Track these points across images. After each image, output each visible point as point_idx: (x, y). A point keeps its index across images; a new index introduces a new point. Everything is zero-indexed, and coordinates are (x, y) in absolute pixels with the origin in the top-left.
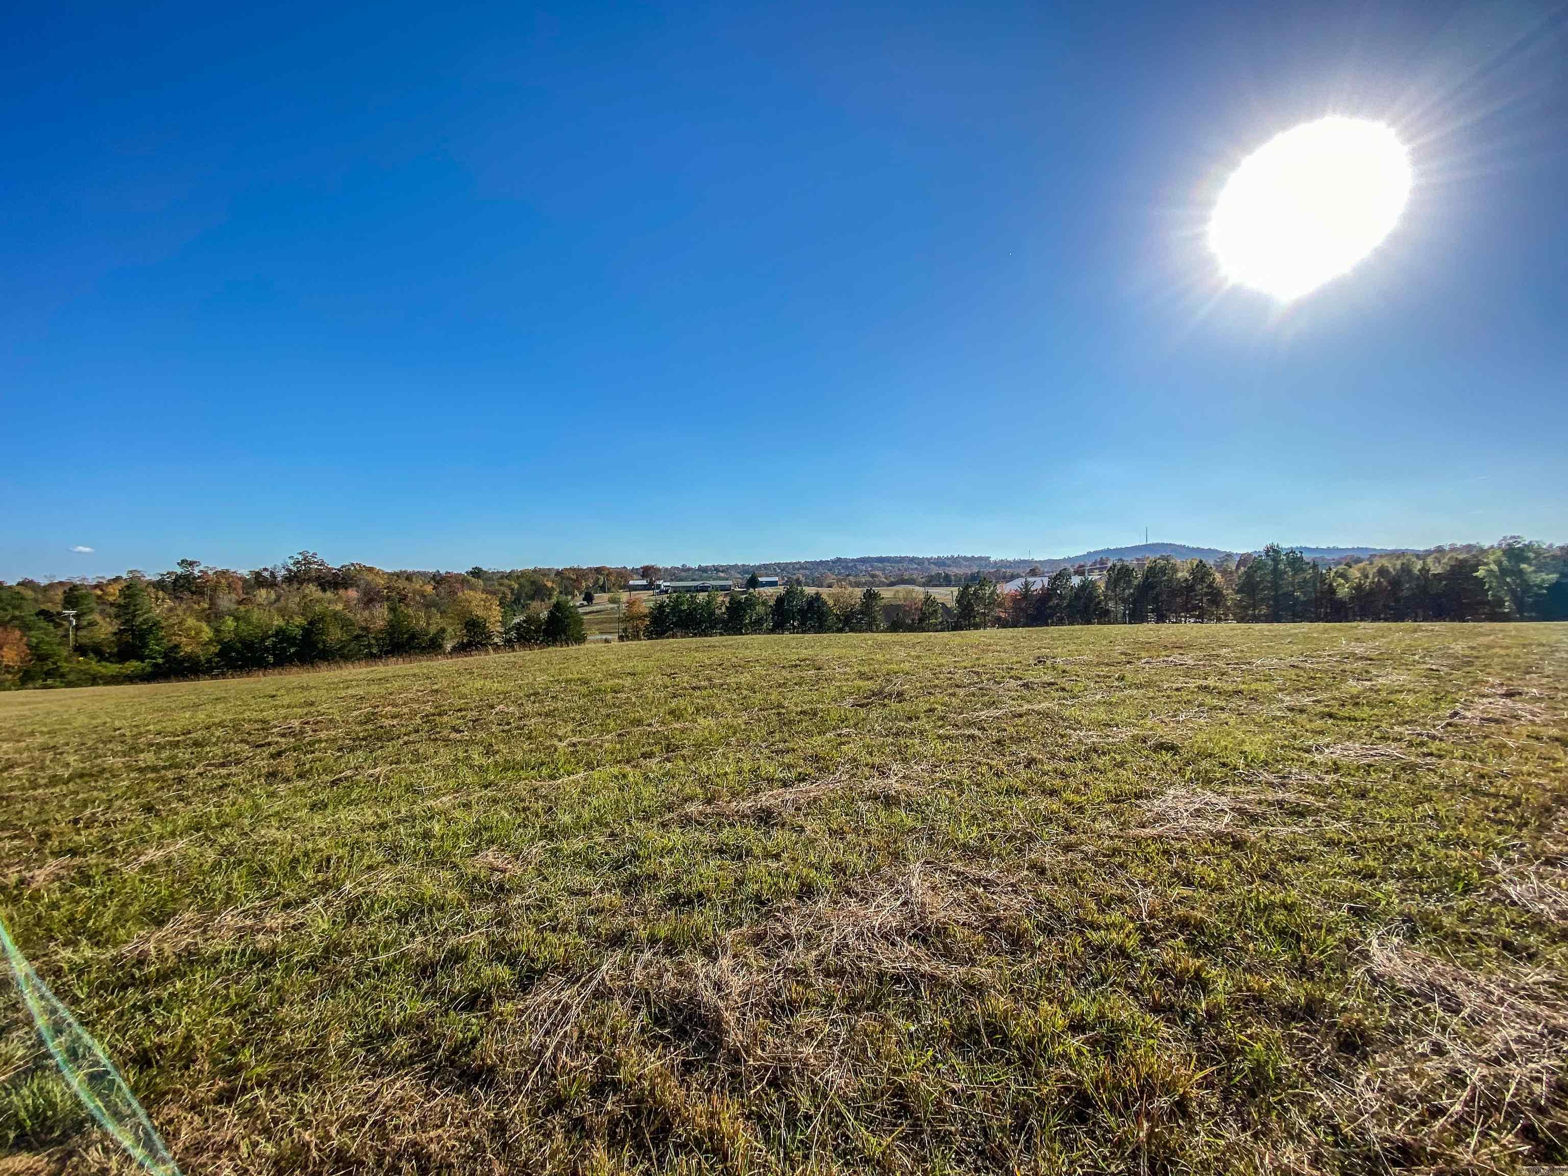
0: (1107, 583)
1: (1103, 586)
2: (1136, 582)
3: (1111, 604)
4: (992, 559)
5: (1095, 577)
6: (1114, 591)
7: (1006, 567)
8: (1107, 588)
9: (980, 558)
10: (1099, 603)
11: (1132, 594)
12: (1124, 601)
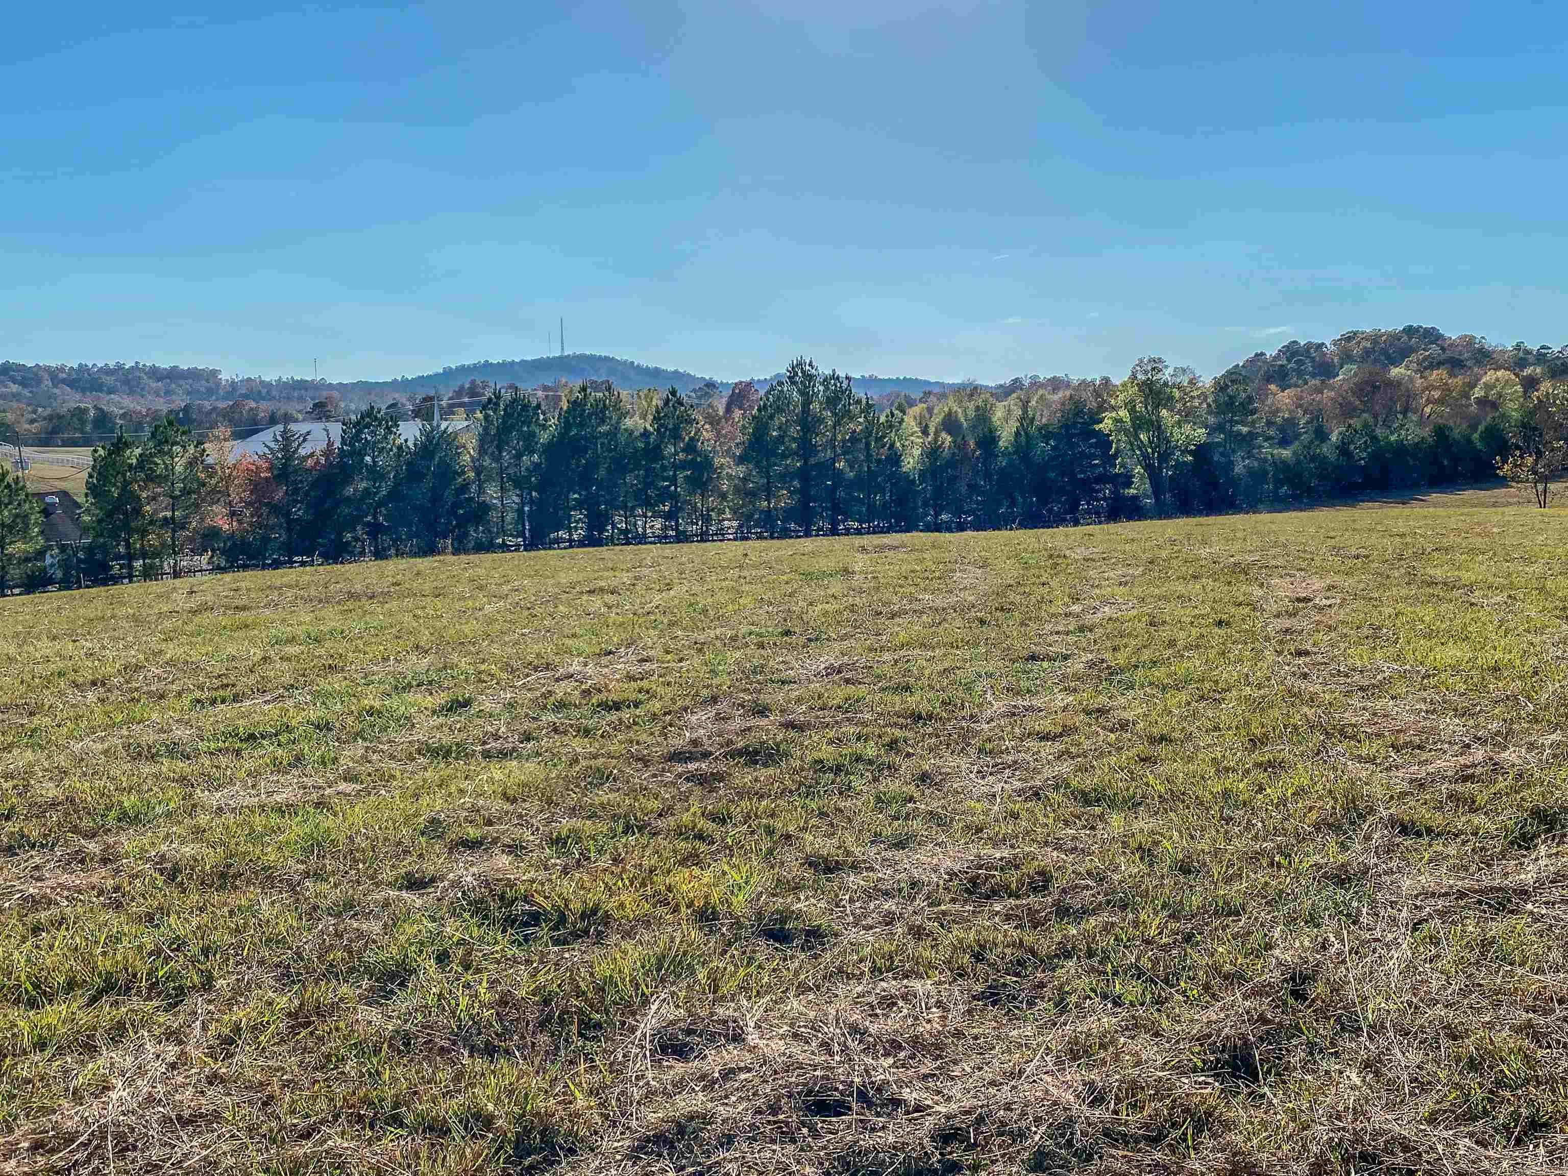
0: (482, 441)
1: (470, 444)
2: (544, 437)
3: (492, 492)
4: (224, 376)
5: (457, 423)
6: (497, 459)
7: (259, 397)
8: (482, 450)
9: (194, 374)
10: (464, 488)
11: (537, 466)
12: (518, 483)
